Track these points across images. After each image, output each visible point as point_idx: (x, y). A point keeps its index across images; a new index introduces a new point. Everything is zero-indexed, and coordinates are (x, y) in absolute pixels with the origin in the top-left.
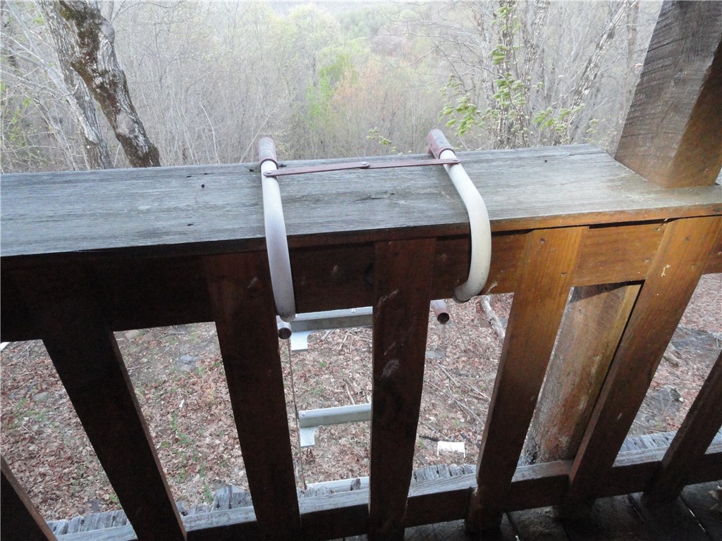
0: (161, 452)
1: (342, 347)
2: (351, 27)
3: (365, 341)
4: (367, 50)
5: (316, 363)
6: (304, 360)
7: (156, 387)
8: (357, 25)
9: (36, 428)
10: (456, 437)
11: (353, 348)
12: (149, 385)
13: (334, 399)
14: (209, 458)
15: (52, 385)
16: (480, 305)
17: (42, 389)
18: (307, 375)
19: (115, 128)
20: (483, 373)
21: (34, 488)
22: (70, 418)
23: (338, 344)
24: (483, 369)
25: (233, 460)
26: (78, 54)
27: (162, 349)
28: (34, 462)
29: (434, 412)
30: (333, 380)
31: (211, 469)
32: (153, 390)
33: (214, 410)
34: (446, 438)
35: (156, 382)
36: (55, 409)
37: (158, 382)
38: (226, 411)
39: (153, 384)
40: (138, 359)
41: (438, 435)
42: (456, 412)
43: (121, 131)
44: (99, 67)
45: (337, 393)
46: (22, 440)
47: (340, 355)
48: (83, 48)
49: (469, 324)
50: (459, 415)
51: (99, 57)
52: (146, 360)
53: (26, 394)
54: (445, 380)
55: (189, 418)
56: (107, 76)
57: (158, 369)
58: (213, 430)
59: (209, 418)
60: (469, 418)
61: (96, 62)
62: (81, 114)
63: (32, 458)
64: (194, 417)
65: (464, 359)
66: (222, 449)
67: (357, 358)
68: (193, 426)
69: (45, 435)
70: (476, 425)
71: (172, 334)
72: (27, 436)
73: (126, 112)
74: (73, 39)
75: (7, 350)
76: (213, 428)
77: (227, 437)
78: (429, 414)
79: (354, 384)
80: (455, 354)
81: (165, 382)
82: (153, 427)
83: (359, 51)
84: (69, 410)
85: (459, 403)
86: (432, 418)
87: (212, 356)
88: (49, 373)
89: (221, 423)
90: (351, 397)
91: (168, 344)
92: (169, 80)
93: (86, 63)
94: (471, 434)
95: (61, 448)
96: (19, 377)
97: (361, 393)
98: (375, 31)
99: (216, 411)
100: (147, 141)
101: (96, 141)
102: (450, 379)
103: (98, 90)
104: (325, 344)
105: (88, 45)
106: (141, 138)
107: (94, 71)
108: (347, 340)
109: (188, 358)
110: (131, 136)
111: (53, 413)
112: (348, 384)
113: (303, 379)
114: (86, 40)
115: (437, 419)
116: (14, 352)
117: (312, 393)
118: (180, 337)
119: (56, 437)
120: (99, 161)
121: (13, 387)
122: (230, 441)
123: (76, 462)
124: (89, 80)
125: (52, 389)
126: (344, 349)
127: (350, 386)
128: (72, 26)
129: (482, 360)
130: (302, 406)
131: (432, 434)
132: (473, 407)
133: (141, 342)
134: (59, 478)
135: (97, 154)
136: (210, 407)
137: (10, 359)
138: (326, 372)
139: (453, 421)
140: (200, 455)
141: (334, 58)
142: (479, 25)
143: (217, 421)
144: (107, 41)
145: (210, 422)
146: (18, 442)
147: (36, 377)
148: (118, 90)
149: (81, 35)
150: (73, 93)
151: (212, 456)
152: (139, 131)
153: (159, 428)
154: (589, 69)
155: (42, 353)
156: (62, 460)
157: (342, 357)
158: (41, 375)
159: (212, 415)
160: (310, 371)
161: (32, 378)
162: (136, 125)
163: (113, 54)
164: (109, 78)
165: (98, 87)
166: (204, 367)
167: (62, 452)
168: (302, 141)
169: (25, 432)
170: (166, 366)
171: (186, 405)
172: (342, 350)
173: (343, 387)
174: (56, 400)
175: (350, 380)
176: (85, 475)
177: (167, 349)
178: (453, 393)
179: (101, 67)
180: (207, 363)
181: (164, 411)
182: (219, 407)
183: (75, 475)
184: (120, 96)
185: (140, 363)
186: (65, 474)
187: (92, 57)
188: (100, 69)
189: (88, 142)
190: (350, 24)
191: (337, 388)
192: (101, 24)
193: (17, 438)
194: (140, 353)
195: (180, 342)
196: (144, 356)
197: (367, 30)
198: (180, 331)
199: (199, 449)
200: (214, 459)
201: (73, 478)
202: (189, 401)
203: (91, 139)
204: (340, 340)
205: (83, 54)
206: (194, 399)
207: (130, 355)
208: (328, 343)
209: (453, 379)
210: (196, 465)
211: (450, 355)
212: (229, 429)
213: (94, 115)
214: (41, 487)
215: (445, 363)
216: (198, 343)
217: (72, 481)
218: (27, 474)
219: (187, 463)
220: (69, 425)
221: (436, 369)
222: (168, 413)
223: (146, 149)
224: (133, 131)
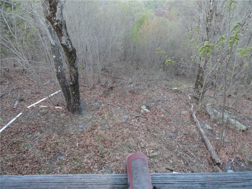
0: (69, 163)
1: (138, 127)
2: (148, 5)
3: (147, 126)
4: (153, 14)
5: (127, 133)
6: (123, 131)
7: (69, 137)
8: (150, 5)
9: (26, 148)
10: (180, 170)
11: (142, 129)
12: (67, 135)
13: (133, 149)
14: (85, 168)
15: (34, 132)
16: (192, 115)
17: (30, 133)
18: (124, 138)
19: (61, 41)
20: (192, 144)
21: (23, 172)
22: (38, 146)
23: (136, 126)
24: (192, 142)
25: (94, 169)
26: (49, 14)
27: (72, 122)
28: (24, 161)
29: (172, 158)
30: (134, 141)
31: (86, 172)
32: (68, 138)
33: (89, 148)
34: (176, 171)
35: (69, 135)
36: (34, 142)
37: (70, 134)
38: (93, 149)
39: (68, 135)
40: (64, 125)
41: (173, 169)
42: (181, 160)
43: (63, 43)
44: (56, 19)
45: (135, 146)
46: (21, 152)
47: (136, 131)
48: (51, 11)
49: (187, 123)
50: (182, 161)
51: (57, 15)
52: (66, 126)
53: (25, 134)
54: (177, 145)
55: (80, 150)
56: (59, 22)
57: (70, 129)
58: (88, 156)
59: (87, 151)
60: (186, 163)
61: (55, 17)
62: (50, 35)
63: (23, 160)
64: (81, 150)
65: (184, 137)
66: (91, 164)
67: (143, 133)
68: (81, 154)
69: (29, 151)
70: (188, 166)
71: (76, 117)
72: (23, 151)
73: (65, 36)
74: (48, 8)
75: (20, 117)
76: (87, 155)
77: (93, 160)
78: (170, 159)
79: (142, 143)
80: (181, 135)
81: (72, 135)
82: (67, 152)
83: (150, 14)
84: (38, 142)
85: (182, 156)
86: (171, 161)
87: (90, 126)
88: (33, 127)
89: (91, 154)
90: (140, 149)
91: (75, 120)
92: (83, 23)
93: (52, 17)
94: (186, 170)
95: (34, 157)
96: (23, 128)
97: (144, 147)
98: (156, 7)
99: (90, 149)
100: (72, 47)
101: (55, 45)
102: (179, 145)
103: (55, 27)
104: (131, 126)
105: (53, 10)
106: (70, 46)
107: (54, 20)
108: (140, 125)
109: (81, 126)
110: (67, 45)
111: (33, 143)
112: (139, 143)
113: (122, 139)
114: (52, 8)
115: (173, 162)
116: (22, 118)
117: (125, 145)
118: (79, 118)
119: (33, 152)
120: (56, 53)
121: (21, 132)
122: (93, 162)
123: (39, 163)
124: (52, 23)
125: (33, 133)
126: (138, 128)
127: (140, 144)
128: (47, 3)
129: (192, 139)
130: (121, 150)
131: (171, 168)
132: (187, 158)
133: (65, 118)
134: (32, 169)
135: (55, 50)
136: (87, 147)
137: (21, 120)
138: (131, 137)
139: (180, 164)
140: (82, 166)
141: (141, 17)
142: (200, 7)
143: (89, 153)
144: (60, 9)
145: (87, 153)
146: (20, 153)
147: (28, 128)
148: (62, 27)
149: (51, 6)
150: (48, 27)
151: (87, 167)
152: (69, 43)
153: (69, 153)
154: (244, 26)
155: (31, 119)
156: (34, 162)
157: (137, 132)
158: (30, 128)
159: (88, 150)
160: (125, 136)
161: (27, 129)
162: (68, 41)
163: (62, 14)
164: (60, 23)
165: (56, 26)
166: (87, 130)
167: (34, 158)
168: (128, 46)
169: (22, 149)
170: (73, 129)
171: (79, 144)
172: (137, 129)
173: (137, 144)
174: (34, 138)
175: (140, 142)
176: (41, 169)
177: (74, 122)
178: (180, 151)
179: (57, 19)
180: (88, 129)
181: (71, 146)
182: (91, 147)
183: (37, 169)
184: (63, 30)
185: (64, 127)
186: (34, 167)
187: (54, 15)
188: (57, 20)
189: (52, 45)
190: (148, 4)
191: (135, 144)
192: (58, 2)
193: (19, 151)
194: (65, 122)
195: (79, 120)
196: (66, 124)
197: (153, 7)
198: (79, 116)
199: (82, 163)
200: (87, 168)
201: (37, 170)
202: (80, 144)
203: (53, 44)
204: (137, 125)
205: (51, 13)
206: (82, 143)
207: (61, 123)
208: (133, 125)
209: (180, 146)
210: (81, 170)
211: (179, 135)
212: (94, 156)
213: (55, 35)
214: (25, 172)
215: (177, 138)
216: (85, 121)
217: (36, 171)
218: (21, 166)
219: (77, 169)
220: (37, 148)
221: (173, 140)
222: (72, 147)
223: (71, 50)
224: (67, 43)
